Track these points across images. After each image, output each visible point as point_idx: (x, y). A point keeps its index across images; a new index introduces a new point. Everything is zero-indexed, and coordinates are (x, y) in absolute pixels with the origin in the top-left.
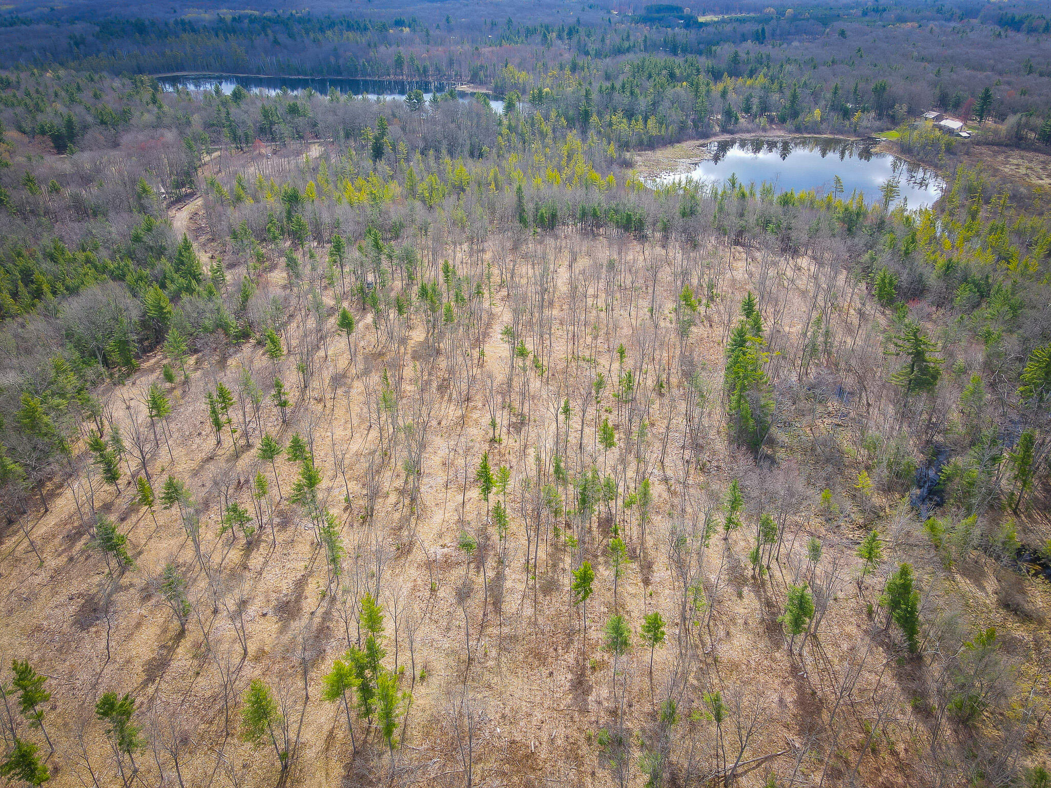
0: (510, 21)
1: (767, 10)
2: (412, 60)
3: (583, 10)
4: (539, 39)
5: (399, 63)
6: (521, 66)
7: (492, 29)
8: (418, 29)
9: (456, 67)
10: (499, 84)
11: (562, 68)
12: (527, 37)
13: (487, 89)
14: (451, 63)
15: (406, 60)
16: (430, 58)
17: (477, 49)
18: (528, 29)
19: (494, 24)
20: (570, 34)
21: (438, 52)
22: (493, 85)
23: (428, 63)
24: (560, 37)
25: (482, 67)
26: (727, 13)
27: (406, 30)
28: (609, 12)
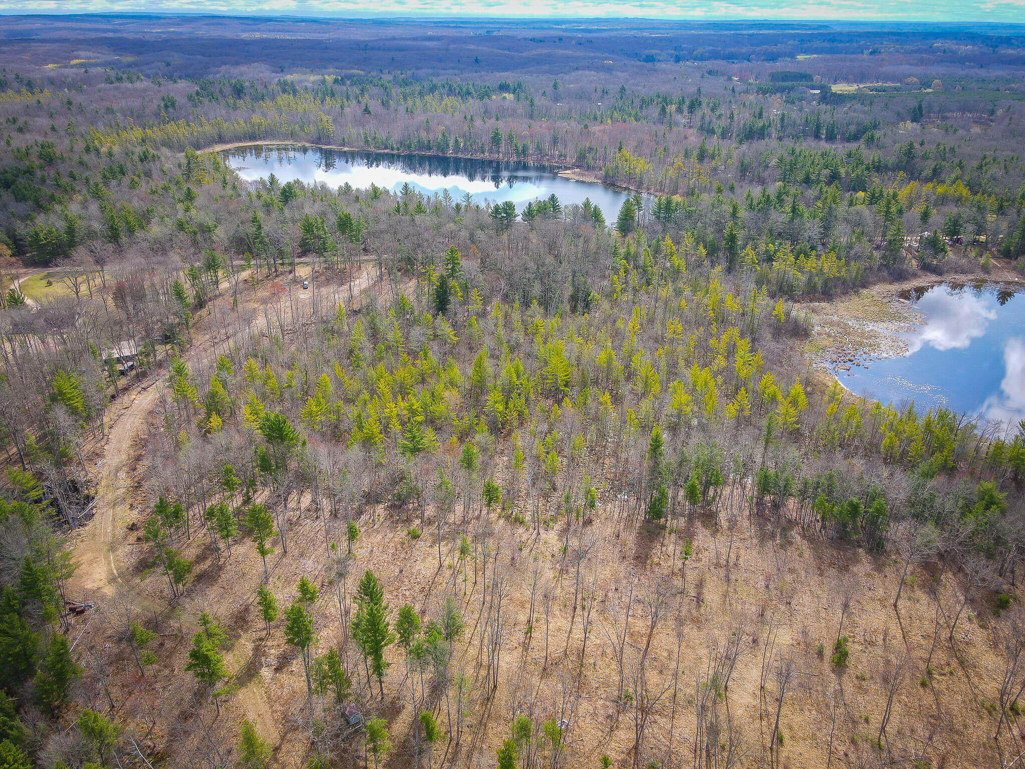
0: (623, 89)
1: (909, 80)
2: (511, 137)
3: (702, 77)
4: (655, 112)
5: (496, 140)
6: (638, 150)
7: (602, 97)
8: (522, 95)
9: (560, 146)
10: (611, 173)
11: (687, 155)
12: (641, 108)
13: (596, 177)
14: (555, 141)
15: (504, 136)
16: (531, 136)
17: (586, 127)
18: (643, 100)
19: (605, 92)
20: (692, 108)
21: (541, 127)
22: (603, 172)
23: (528, 142)
24: (679, 110)
25: (591, 149)
26: (861, 82)
27: (509, 96)
28: (730, 79)
